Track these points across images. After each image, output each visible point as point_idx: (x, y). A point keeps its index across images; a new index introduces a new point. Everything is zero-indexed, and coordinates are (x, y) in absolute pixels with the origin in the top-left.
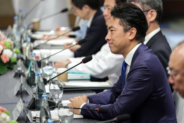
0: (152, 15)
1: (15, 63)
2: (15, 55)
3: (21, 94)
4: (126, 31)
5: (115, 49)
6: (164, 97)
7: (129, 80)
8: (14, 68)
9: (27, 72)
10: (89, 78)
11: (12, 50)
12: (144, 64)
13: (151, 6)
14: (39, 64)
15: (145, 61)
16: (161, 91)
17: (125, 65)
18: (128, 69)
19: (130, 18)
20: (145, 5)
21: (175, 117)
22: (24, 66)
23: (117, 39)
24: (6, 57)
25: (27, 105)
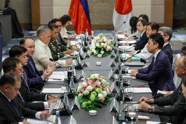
0: (167, 37)
1: (112, 51)
2: (112, 48)
3: (113, 66)
4: (154, 44)
5: (150, 51)
6: (169, 72)
7: (155, 65)
8: (111, 53)
9: (116, 56)
10: (140, 59)
11: (110, 46)
12: (162, 59)
13: (167, 34)
14: (120, 52)
15: (163, 58)
16: (168, 70)
17: (154, 58)
18: (155, 59)
19: (156, 39)
20: (165, 33)
21: (173, 80)
22: (115, 53)
23: (150, 47)
24: (108, 49)
25: (114, 71)
